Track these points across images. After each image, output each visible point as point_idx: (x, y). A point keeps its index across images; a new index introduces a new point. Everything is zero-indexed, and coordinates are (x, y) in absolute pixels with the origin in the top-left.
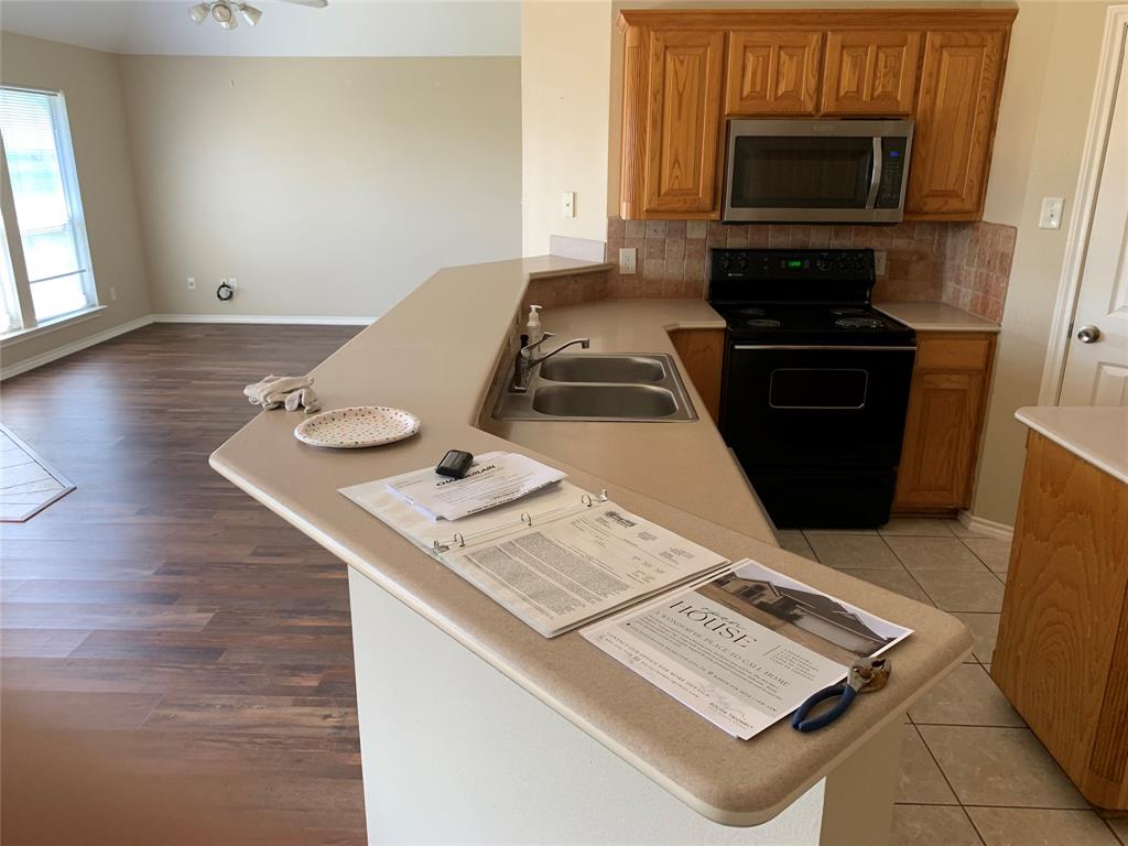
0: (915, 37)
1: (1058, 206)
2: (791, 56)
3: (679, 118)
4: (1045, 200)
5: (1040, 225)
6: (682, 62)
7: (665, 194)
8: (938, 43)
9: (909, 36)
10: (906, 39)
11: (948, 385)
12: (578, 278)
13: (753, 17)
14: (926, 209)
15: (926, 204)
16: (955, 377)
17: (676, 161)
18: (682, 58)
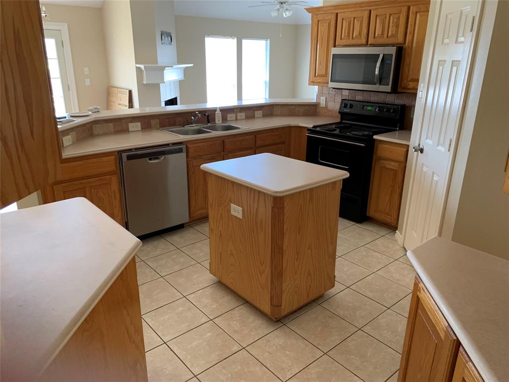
0: (405, 9)
2: (358, 21)
3: (322, 47)
6: (323, 26)
7: (318, 76)
8: (415, 11)
9: (403, 9)
10: (401, 9)
11: (388, 166)
12: (301, 106)
13: (345, 6)
14: (409, 87)
15: (409, 85)
16: (392, 163)
17: (320, 64)
18: (323, 24)
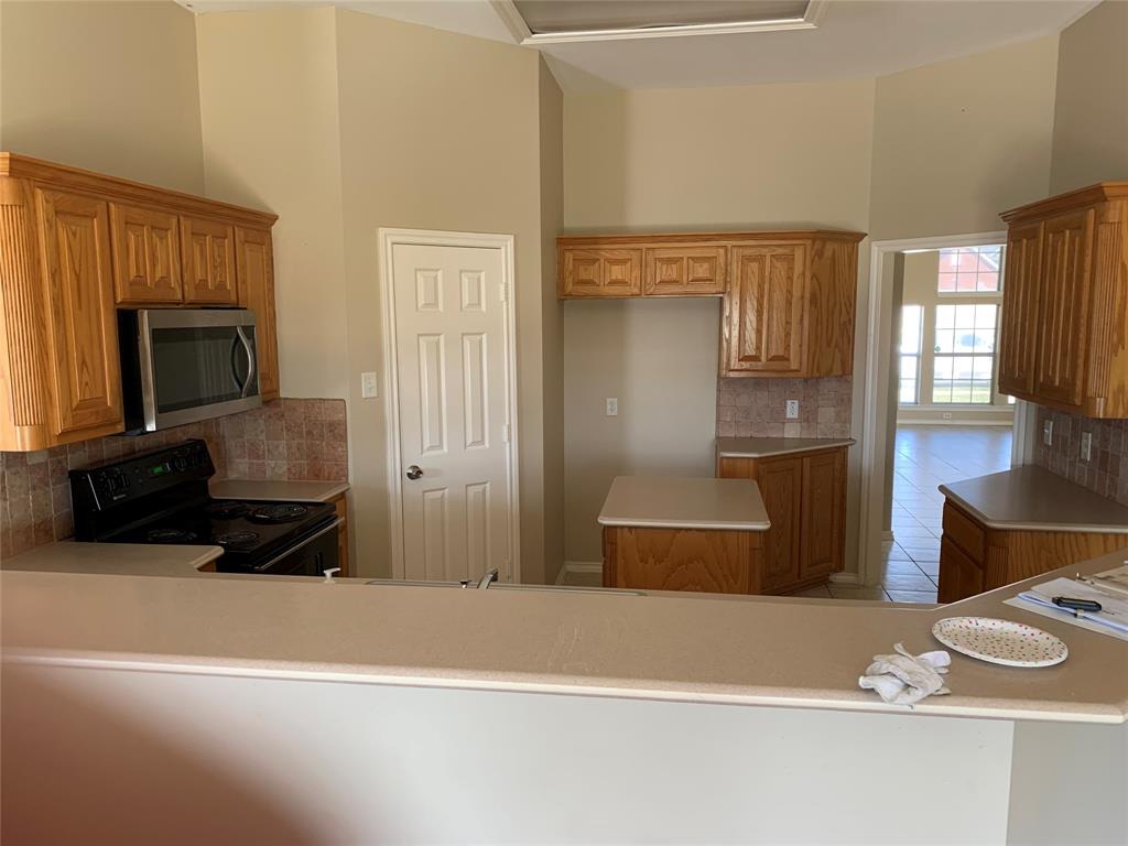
0: (231, 231)
1: (374, 381)
2: (160, 238)
3: (80, 308)
4: (363, 374)
5: (364, 396)
6: (74, 234)
7: (78, 407)
9: (227, 229)
10: (226, 232)
17: (83, 363)
18: (73, 228)
